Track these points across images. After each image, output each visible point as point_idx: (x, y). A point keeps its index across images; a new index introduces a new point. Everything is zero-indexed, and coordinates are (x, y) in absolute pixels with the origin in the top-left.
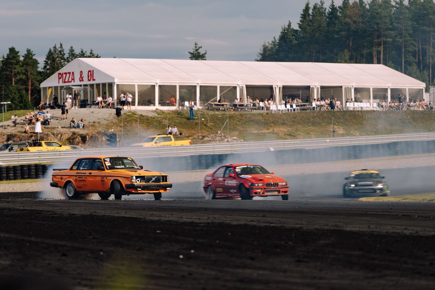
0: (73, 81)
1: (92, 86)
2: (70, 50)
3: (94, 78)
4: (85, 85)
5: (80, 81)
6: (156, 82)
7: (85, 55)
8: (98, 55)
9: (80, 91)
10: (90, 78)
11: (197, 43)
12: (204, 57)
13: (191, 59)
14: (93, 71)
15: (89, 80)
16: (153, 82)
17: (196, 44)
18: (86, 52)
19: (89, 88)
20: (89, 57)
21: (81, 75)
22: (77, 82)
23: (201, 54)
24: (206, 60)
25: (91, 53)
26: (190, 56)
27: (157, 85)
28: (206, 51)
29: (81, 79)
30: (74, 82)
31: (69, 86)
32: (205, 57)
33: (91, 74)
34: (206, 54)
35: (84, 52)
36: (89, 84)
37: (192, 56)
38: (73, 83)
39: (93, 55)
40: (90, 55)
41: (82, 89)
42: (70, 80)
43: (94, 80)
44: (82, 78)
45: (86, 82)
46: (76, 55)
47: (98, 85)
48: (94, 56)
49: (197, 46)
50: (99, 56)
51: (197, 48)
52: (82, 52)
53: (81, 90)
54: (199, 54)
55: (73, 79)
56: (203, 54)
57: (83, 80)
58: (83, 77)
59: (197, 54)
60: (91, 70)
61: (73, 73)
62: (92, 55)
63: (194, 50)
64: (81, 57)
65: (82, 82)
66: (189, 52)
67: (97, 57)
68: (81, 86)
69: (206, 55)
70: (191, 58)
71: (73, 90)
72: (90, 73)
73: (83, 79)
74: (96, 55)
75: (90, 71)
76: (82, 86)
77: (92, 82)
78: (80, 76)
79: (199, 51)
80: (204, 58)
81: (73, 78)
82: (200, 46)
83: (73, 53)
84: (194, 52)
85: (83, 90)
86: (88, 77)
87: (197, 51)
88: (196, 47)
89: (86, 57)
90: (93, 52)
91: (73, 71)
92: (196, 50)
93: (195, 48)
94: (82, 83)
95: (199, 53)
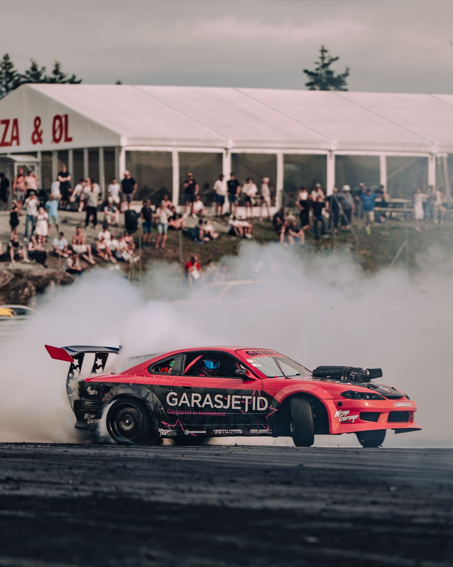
0: (15, 142)
1: (63, 154)
2: (4, 65)
3: (69, 136)
4: (44, 153)
5: (34, 142)
6: (224, 145)
7: (42, 78)
8: (74, 77)
9: (33, 167)
10: (57, 136)
11: (326, 48)
12: (341, 85)
13: (309, 87)
14: (66, 116)
15: (56, 141)
16: (218, 144)
17: (323, 51)
18: (44, 69)
19: (55, 160)
20: (53, 81)
21: (37, 127)
22: (26, 145)
23: (335, 75)
24: (346, 90)
25: (56, 72)
26: (307, 79)
27: (227, 153)
28: (348, 69)
29: (36, 137)
30: (18, 144)
31: (6, 154)
32: (345, 84)
33: (61, 126)
34: (346, 75)
35: (39, 69)
36: (55, 151)
37: (312, 80)
38: (14, 148)
39: (61, 78)
40: (52, 76)
41: (37, 163)
42: (8, 139)
43: (68, 140)
44: (39, 135)
45: (48, 145)
46: (18, 75)
47: (78, 153)
48: (64, 80)
49: (326, 55)
50: (77, 80)
51: (326, 61)
52: (34, 68)
53: (35, 165)
54: (330, 76)
55: (16, 138)
56: (339, 77)
57: (40, 140)
58: (42, 131)
59: (325, 75)
60: (61, 114)
61: (16, 122)
62: (58, 77)
63: (317, 66)
64: (30, 82)
65: (38, 144)
66: (306, 71)
67: (72, 81)
68: (34, 154)
69: (347, 79)
70: (311, 86)
71: (16, 165)
72: (58, 123)
73: (43, 137)
74: (69, 77)
75: (57, 117)
76: (39, 155)
77: (63, 145)
78: (33, 129)
79: (331, 67)
80: (343, 87)
81: (15, 134)
82: (334, 56)
83: (11, 70)
84: (317, 69)
85: (40, 165)
86: (54, 132)
87: (326, 69)
88: (323, 58)
89: (45, 81)
90: (62, 70)
91: (15, 117)
92: (325, 66)
93: (319, 61)
94: (38, 148)
95: (330, 73)
